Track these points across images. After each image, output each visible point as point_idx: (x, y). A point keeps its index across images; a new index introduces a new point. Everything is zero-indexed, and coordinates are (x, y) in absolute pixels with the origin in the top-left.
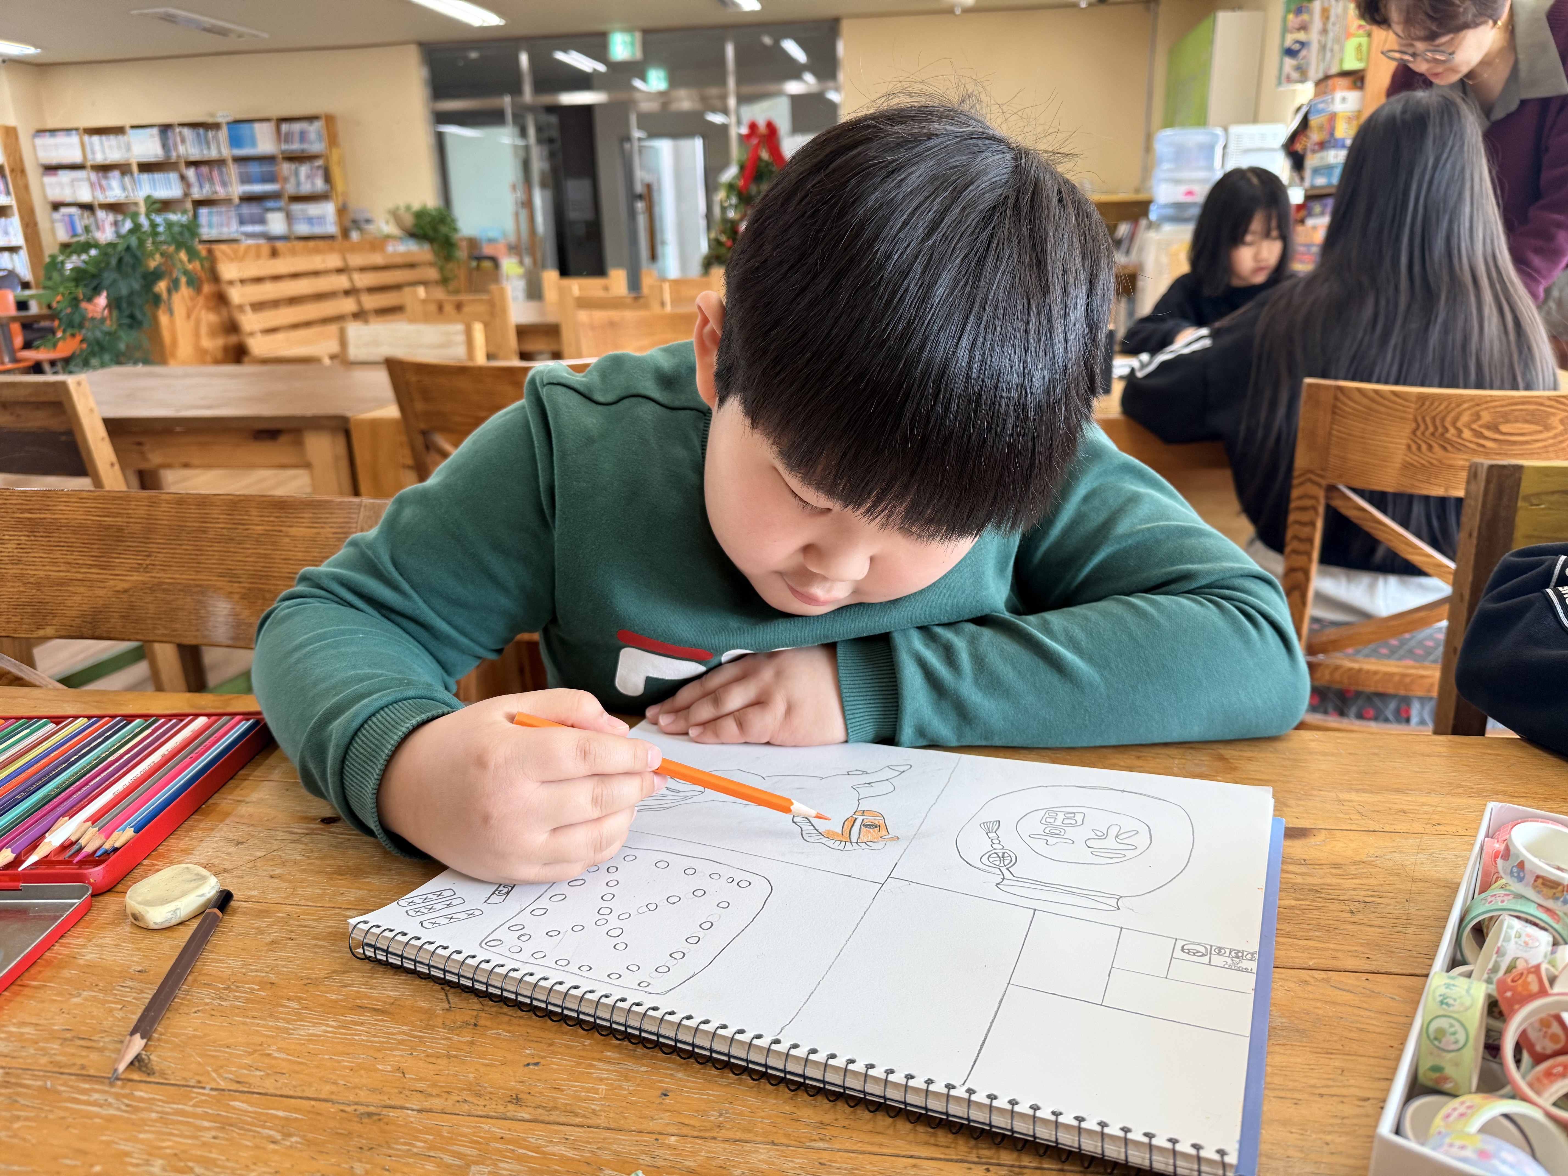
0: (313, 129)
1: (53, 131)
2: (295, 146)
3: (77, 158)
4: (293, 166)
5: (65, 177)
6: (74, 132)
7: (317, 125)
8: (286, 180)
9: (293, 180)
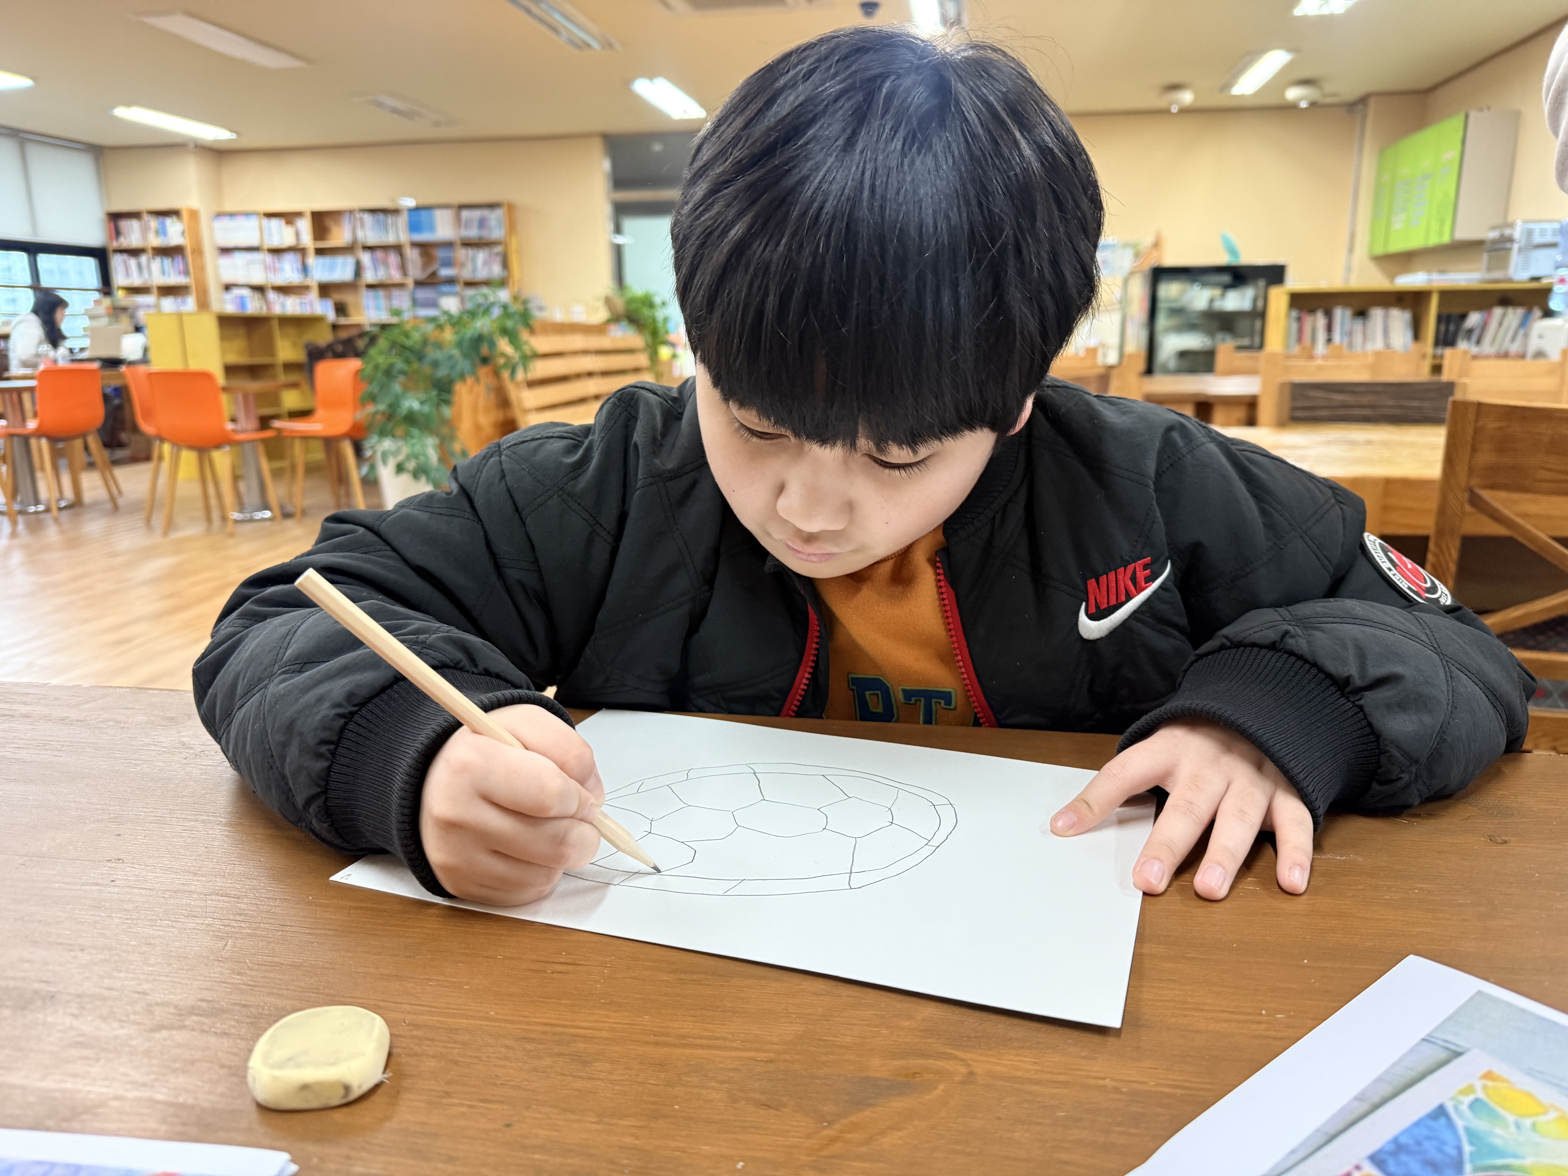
0: (494, 217)
1: (232, 215)
2: (473, 233)
3: (254, 242)
4: (470, 252)
5: (240, 258)
6: (254, 217)
7: (498, 213)
8: (462, 265)
9: (469, 266)
